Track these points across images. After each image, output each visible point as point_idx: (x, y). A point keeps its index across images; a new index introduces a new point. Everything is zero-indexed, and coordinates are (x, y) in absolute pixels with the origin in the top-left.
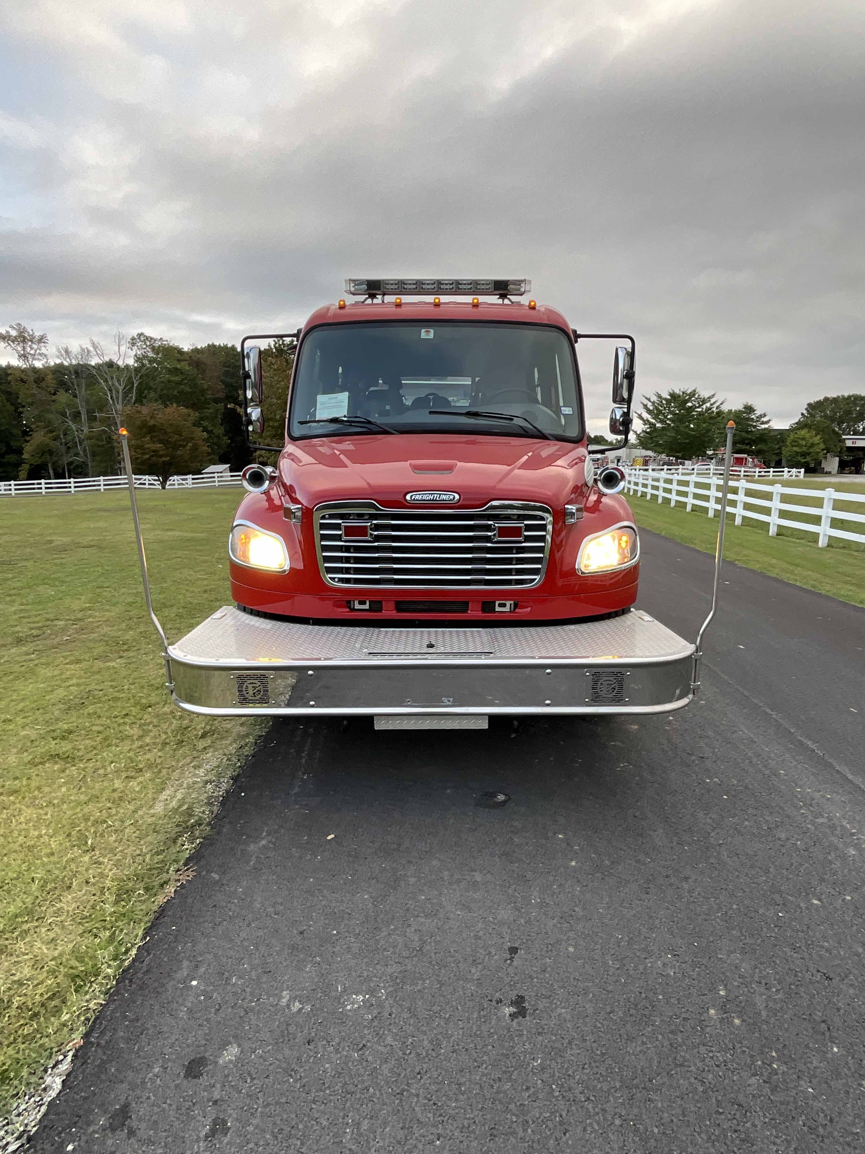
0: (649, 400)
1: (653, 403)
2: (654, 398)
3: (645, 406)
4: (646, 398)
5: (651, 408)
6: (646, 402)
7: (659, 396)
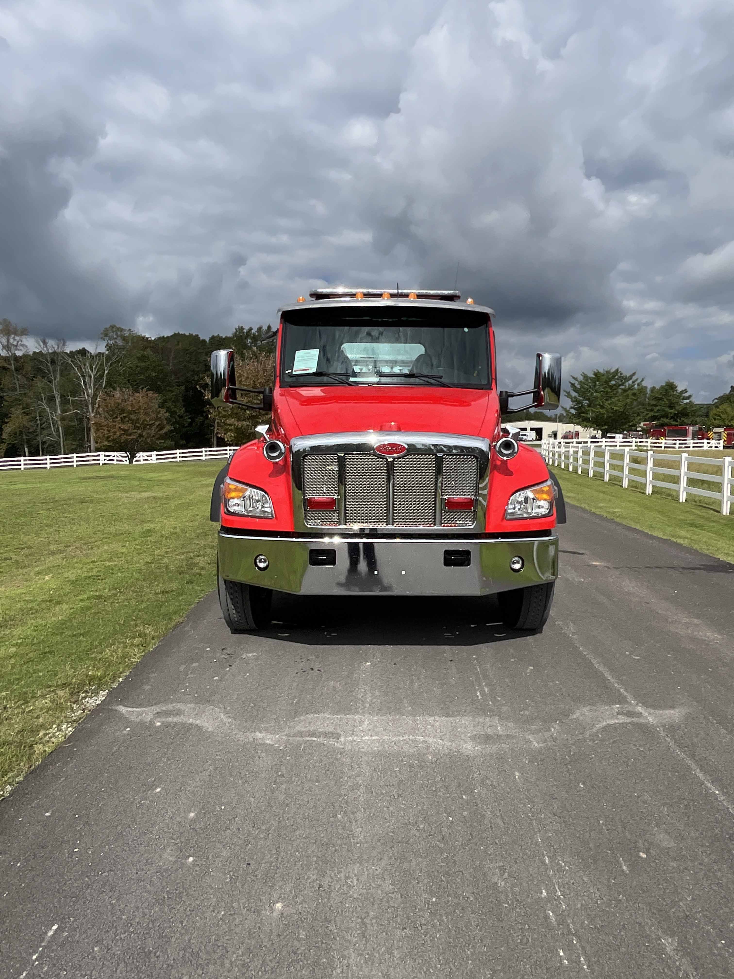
0: (576, 379)
1: (580, 383)
2: (581, 378)
3: (573, 385)
4: (573, 378)
7: (585, 376)
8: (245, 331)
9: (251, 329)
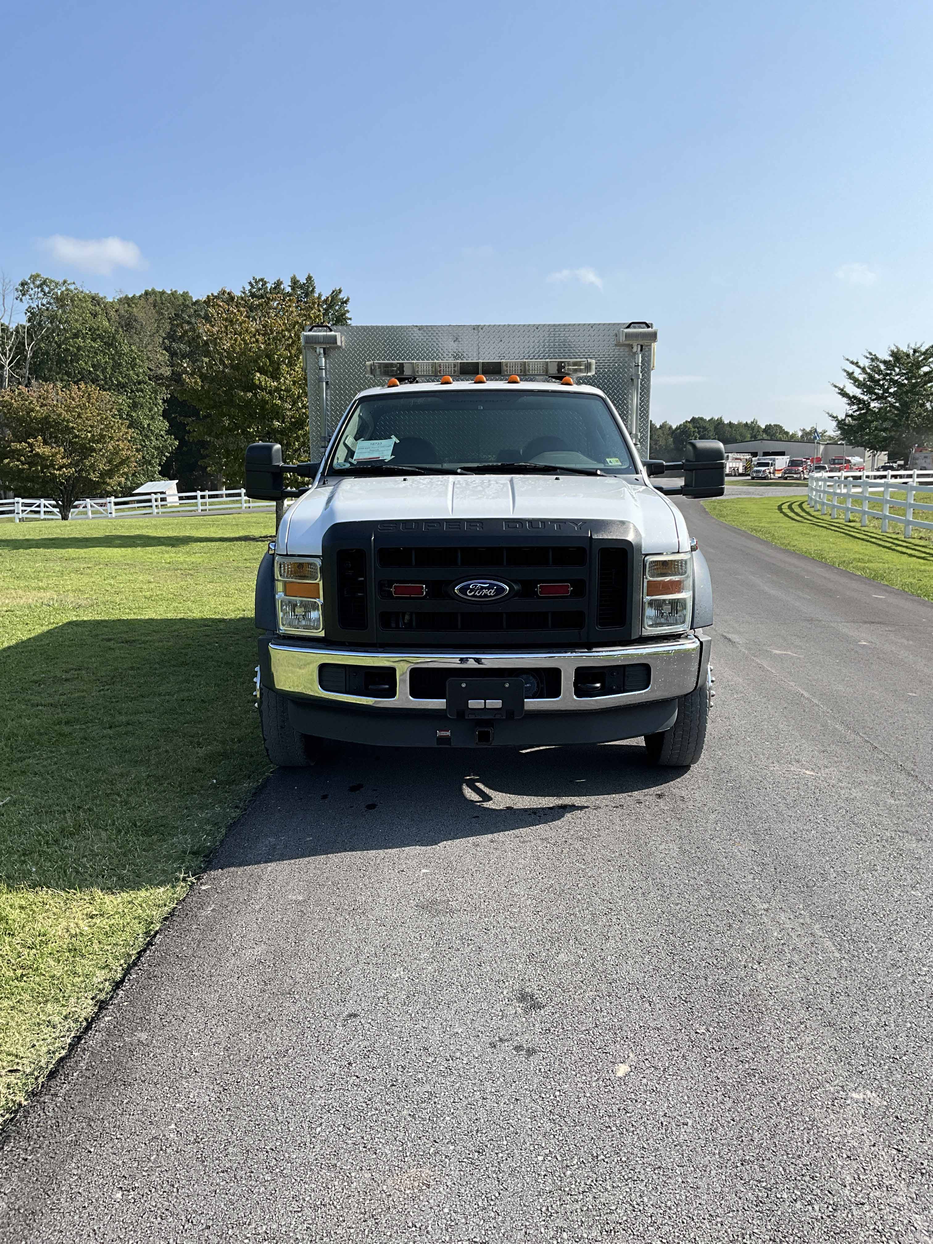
0: (857, 364)
1: (863, 369)
2: (865, 363)
3: (850, 375)
4: (852, 363)
5: (861, 377)
6: (851, 368)
7: (874, 359)
8: (269, 286)
9: (278, 284)
